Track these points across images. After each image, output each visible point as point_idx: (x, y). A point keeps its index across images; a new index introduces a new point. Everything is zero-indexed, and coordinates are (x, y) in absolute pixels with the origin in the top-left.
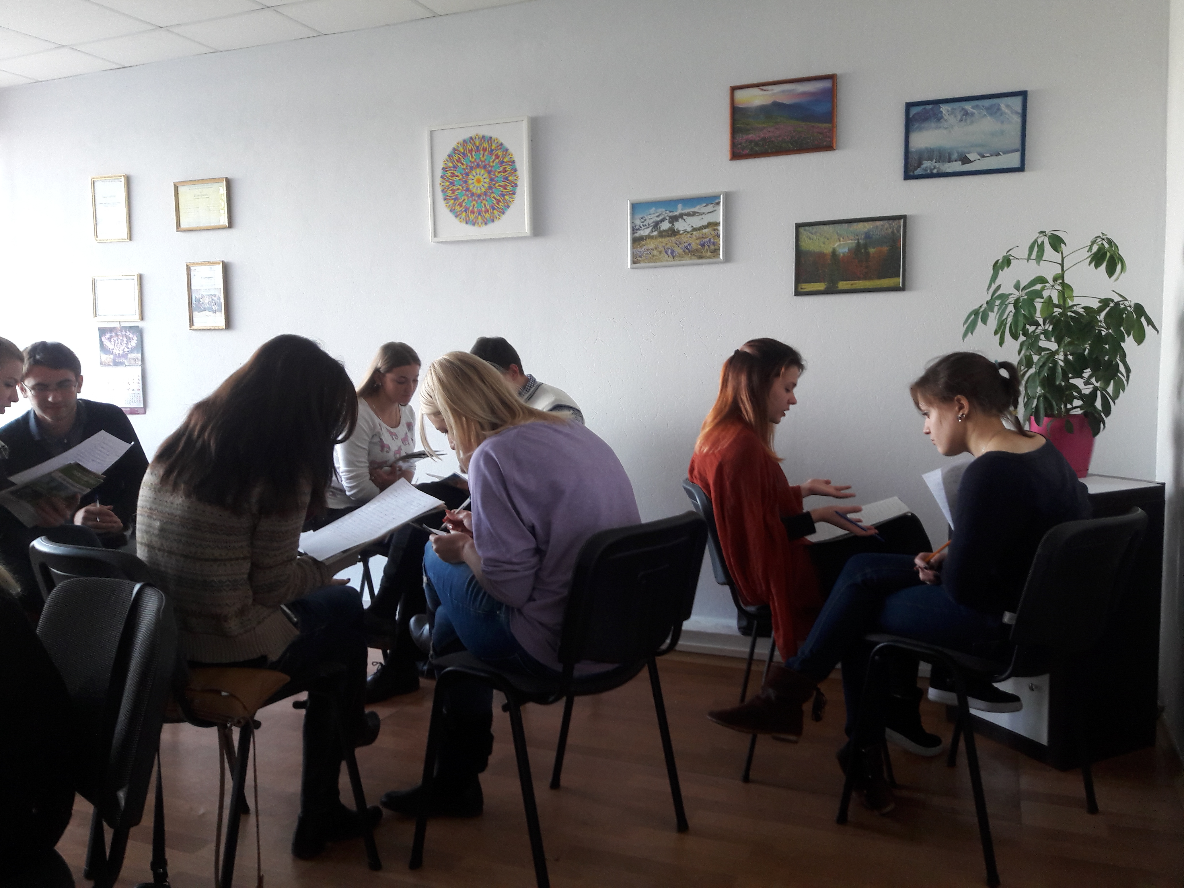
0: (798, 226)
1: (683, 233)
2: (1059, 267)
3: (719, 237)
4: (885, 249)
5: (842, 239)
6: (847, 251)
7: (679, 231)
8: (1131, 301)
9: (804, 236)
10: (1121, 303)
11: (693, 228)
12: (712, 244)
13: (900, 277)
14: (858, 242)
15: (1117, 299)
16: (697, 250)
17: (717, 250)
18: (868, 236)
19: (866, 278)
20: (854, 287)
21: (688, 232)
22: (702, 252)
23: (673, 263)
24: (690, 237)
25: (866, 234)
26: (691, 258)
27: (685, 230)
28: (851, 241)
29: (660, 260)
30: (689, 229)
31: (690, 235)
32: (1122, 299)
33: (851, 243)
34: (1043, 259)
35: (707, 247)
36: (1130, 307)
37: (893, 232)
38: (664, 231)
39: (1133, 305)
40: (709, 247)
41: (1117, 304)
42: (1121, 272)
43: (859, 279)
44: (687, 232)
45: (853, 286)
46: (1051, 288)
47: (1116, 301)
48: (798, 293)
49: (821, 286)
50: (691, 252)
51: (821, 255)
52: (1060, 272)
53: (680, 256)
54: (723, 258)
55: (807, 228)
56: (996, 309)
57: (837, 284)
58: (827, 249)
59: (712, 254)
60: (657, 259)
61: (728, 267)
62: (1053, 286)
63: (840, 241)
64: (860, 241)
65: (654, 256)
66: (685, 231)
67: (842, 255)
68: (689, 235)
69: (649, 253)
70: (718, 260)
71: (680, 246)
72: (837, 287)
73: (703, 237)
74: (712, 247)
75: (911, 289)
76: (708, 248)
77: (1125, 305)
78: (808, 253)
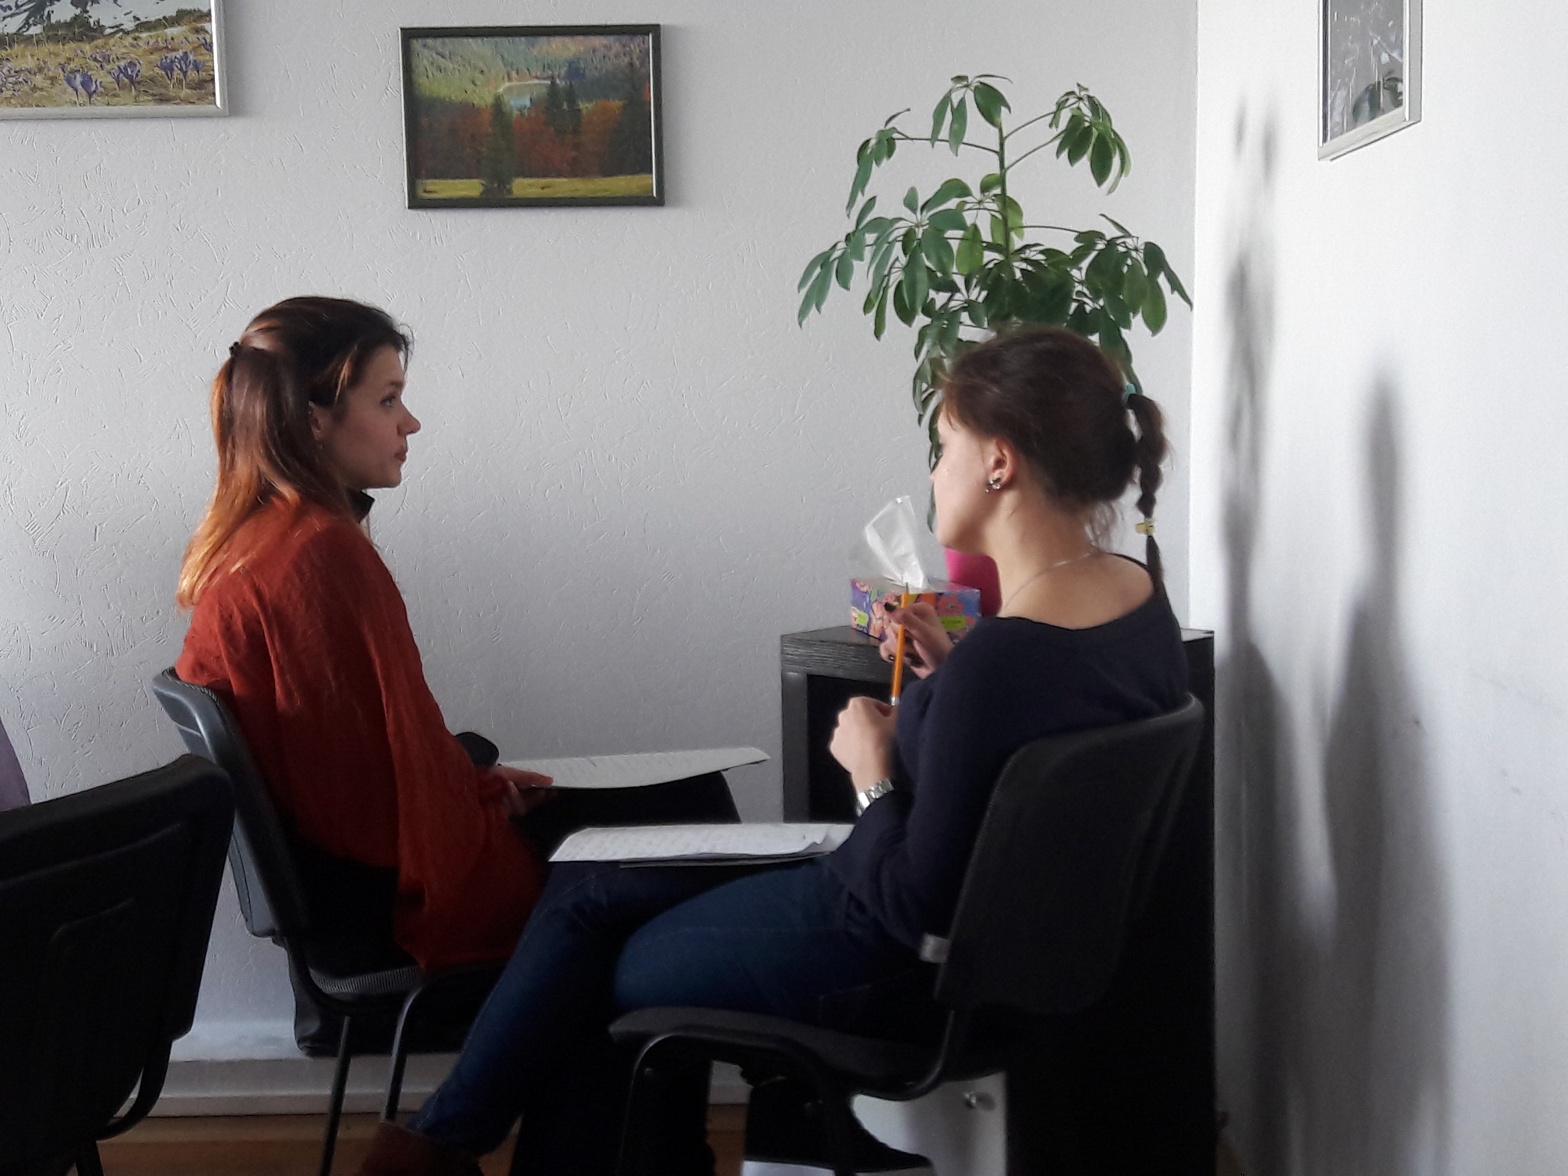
0: (410, 35)
1: (112, 35)
2: (996, 157)
3: (209, 48)
4: (616, 104)
5: (514, 74)
6: (528, 103)
7: (102, 28)
8: (1138, 238)
9: (425, 62)
10: (1119, 241)
11: (138, 22)
12: (191, 66)
13: (651, 173)
14: (553, 83)
15: (1111, 233)
16: (152, 80)
17: (206, 81)
18: (574, 70)
19: (575, 170)
20: (548, 193)
21: (127, 33)
22: (166, 87)
23: (88, 110)
24: (132, 46)
25: (570, 63)
26: (136, 101)
27: (117, 26)
28: (536, 81)
29: (51, 101)
30: (129, 25)
31: (132, 41)
32: (1120, 234)
33: (538, 85)
34: (965, 140)
35: (177, 73)
36: (1136, 250)
37: (631, 65)
38: (59, 25)
39: (1141, 245)
40: (185, 73)
41: (1111, 243)
42: (1121, 175)
43: (559, 175)
44: (122, 30)
45: (545, 190)
46: (977, 207)
47: (1108, 237)
48: (416, 202)
49: (472, 187)
50: (136, 85)
51: (469, 110)
52: (997, 171)
53: (110, 95)
54: (223, 104)
55: (430, 42)
56: (868, 253)
57: (509, 183)
58: (483, 97)
59: (194, 91)
60: (45, 97)
61: (235, 126)
62: (980, 202)
63: (510, 79)
64: (558, 81)
65: (35, 88)
66: (118, 28)
67: (516, 113)
68: (129, 40)
69: (21, 79)
70: (209, 108)
71: (108, 67)
72: (510, 191)
73: (167, 48)
74: (192, 75)
75: (678, 203)
76: (181, 76)
77: (1126, 247)
78: (435, 104)
